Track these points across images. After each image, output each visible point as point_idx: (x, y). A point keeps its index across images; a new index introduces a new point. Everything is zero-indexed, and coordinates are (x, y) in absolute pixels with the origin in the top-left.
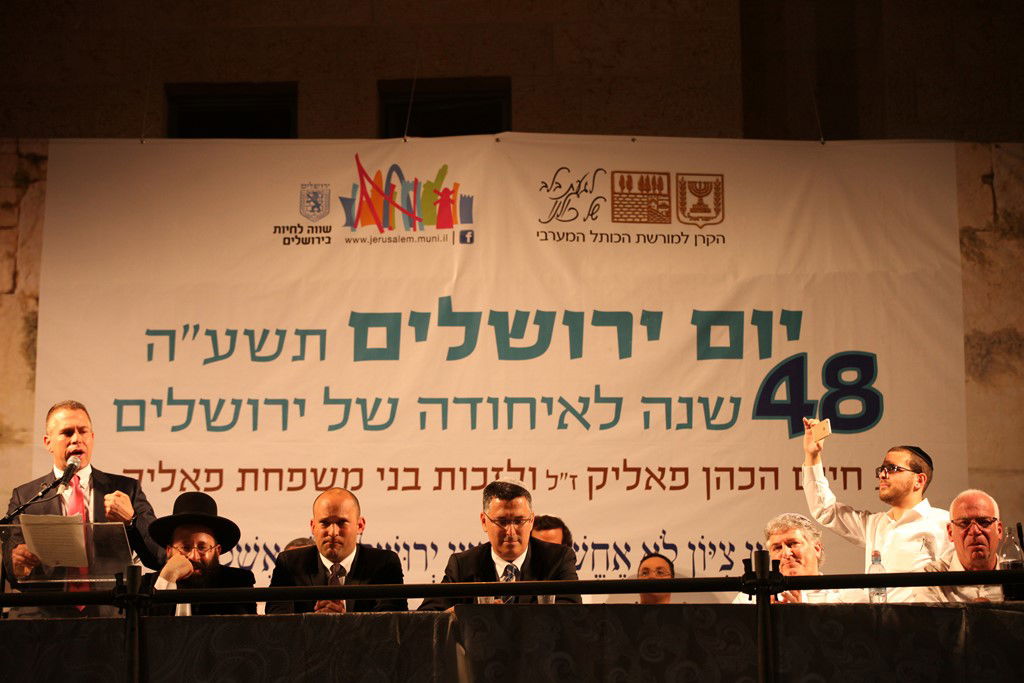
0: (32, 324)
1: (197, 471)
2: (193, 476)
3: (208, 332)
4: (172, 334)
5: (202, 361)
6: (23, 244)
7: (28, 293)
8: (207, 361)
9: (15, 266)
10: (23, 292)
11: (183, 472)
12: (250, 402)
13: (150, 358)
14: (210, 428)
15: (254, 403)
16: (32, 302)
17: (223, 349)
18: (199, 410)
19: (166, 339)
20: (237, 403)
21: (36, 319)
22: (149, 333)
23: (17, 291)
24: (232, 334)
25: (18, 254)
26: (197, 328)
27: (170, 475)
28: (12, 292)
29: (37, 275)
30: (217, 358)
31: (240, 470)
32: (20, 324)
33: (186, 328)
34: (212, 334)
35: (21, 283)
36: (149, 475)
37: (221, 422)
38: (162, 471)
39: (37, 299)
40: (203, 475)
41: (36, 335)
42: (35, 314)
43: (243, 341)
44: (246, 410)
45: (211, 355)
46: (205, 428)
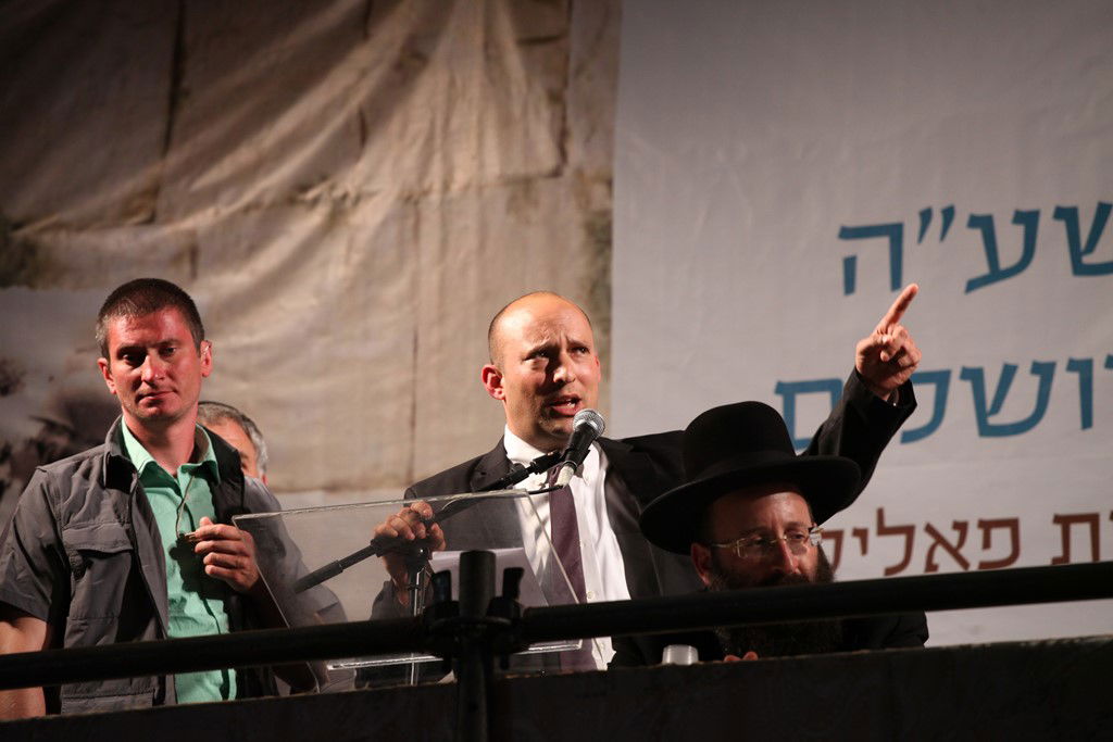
0: (600, 236)
1: (961, 527)
2: (952, 537)
3: (975, 221)
4: (894, 233)
5: (963, 286)
6: (580, 70)
7: (589, 172)
8: (973, 285)
9: (564, 118)
10: (579, 173)
11: (930, 529)
12: (1073, 365)
13: (849, 286)
14: (986, 430)
15: (1083, 368)
16: (599, 191)
17: (1009, 254)
18: (960, 392)
19: (882, 244)
20: (1044, 371)
21: (608, 228)
22: (848, 233)
23: (568, 172)
24: (1028, 220)
25: (569, 94)
26: (949, 214)
27: (901, 539)
28: (556, 173)
29: (609, 133)
30: (996, 274)
31: (1058, 519)
32: (576, 238)
33: (926, 216)
34: (983, 223)
35: (576, 152)
36: (857, 541)
37: (1008, 415)
38: (883, 530)
39: (609, 183)
40: (975, 535)
41: (608, 259)
42: (606, 214)
43: (1052, 234)
44: (1066, 384)
45: (983, 269)
46: (974, 429)
